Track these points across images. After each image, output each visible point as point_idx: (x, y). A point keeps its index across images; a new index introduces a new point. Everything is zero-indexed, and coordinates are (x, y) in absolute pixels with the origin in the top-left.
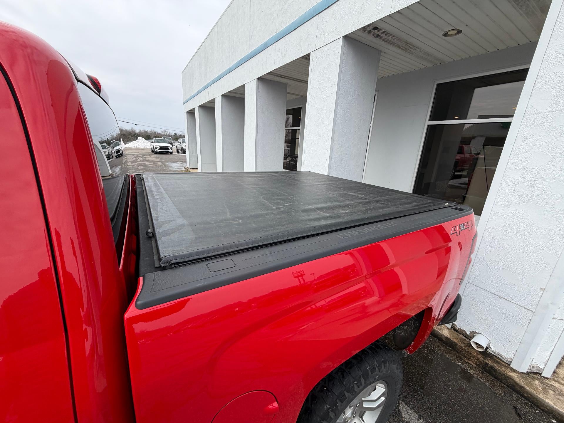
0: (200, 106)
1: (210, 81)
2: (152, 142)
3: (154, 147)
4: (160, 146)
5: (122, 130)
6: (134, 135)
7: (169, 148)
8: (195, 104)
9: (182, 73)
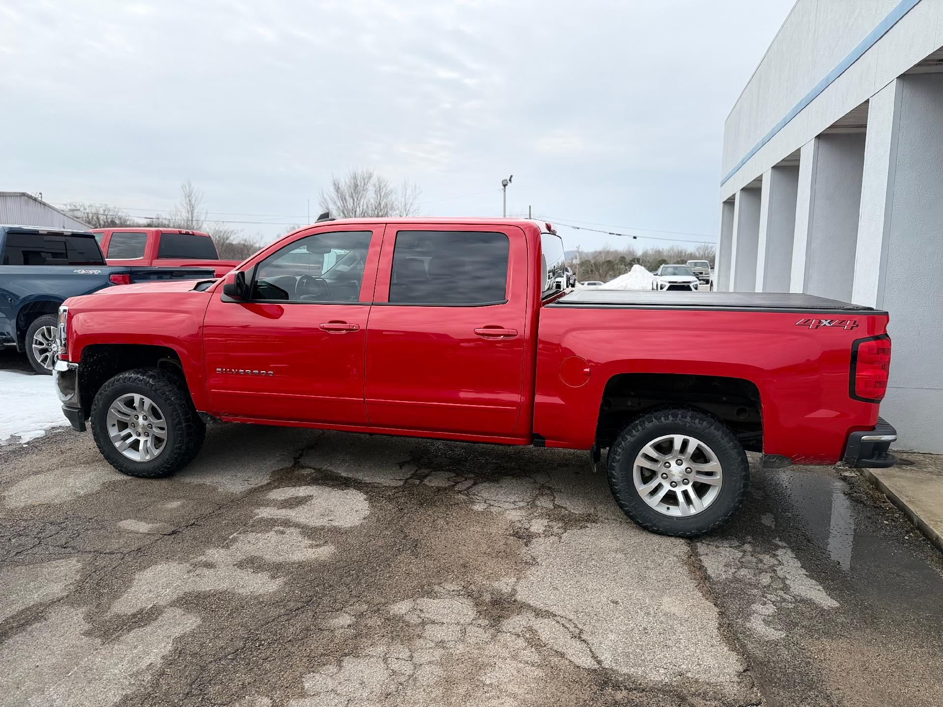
0: (743, 189)
1: (759, 140)
2: (657, 275)
3: (657, 285)
4: (670, 282)
5: (608, 251)
6: (631, 261)
7: (691, 285)
8: (735, 187)
9: (725, 122)
